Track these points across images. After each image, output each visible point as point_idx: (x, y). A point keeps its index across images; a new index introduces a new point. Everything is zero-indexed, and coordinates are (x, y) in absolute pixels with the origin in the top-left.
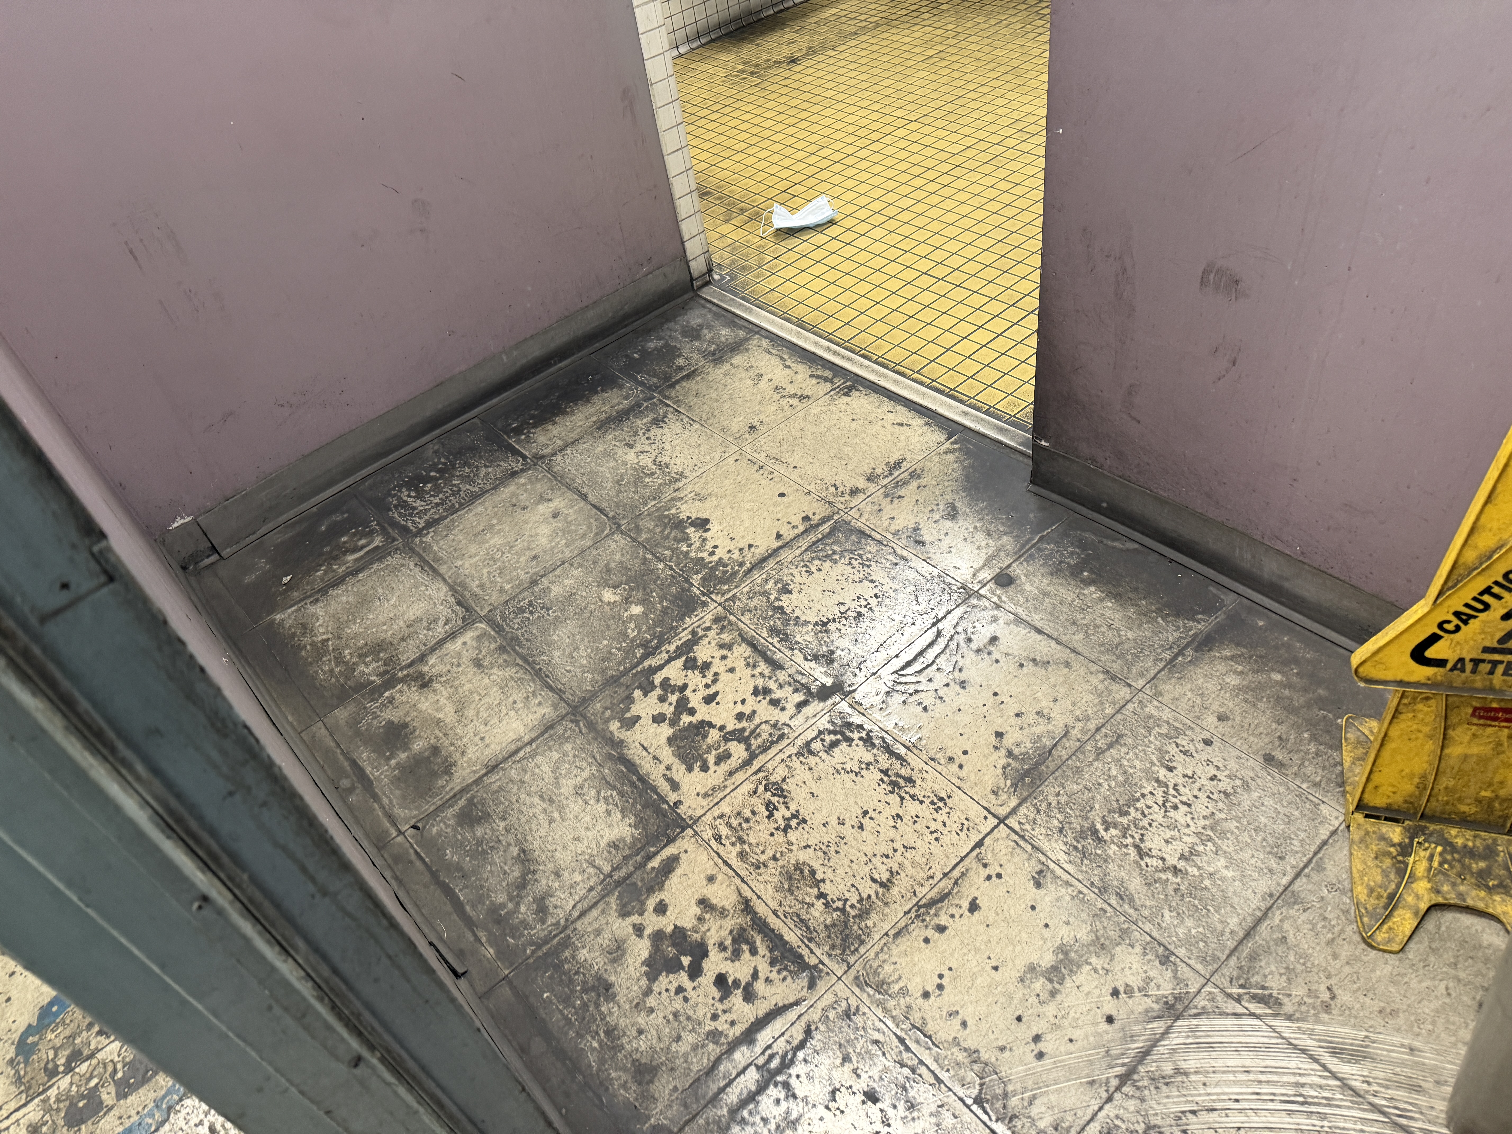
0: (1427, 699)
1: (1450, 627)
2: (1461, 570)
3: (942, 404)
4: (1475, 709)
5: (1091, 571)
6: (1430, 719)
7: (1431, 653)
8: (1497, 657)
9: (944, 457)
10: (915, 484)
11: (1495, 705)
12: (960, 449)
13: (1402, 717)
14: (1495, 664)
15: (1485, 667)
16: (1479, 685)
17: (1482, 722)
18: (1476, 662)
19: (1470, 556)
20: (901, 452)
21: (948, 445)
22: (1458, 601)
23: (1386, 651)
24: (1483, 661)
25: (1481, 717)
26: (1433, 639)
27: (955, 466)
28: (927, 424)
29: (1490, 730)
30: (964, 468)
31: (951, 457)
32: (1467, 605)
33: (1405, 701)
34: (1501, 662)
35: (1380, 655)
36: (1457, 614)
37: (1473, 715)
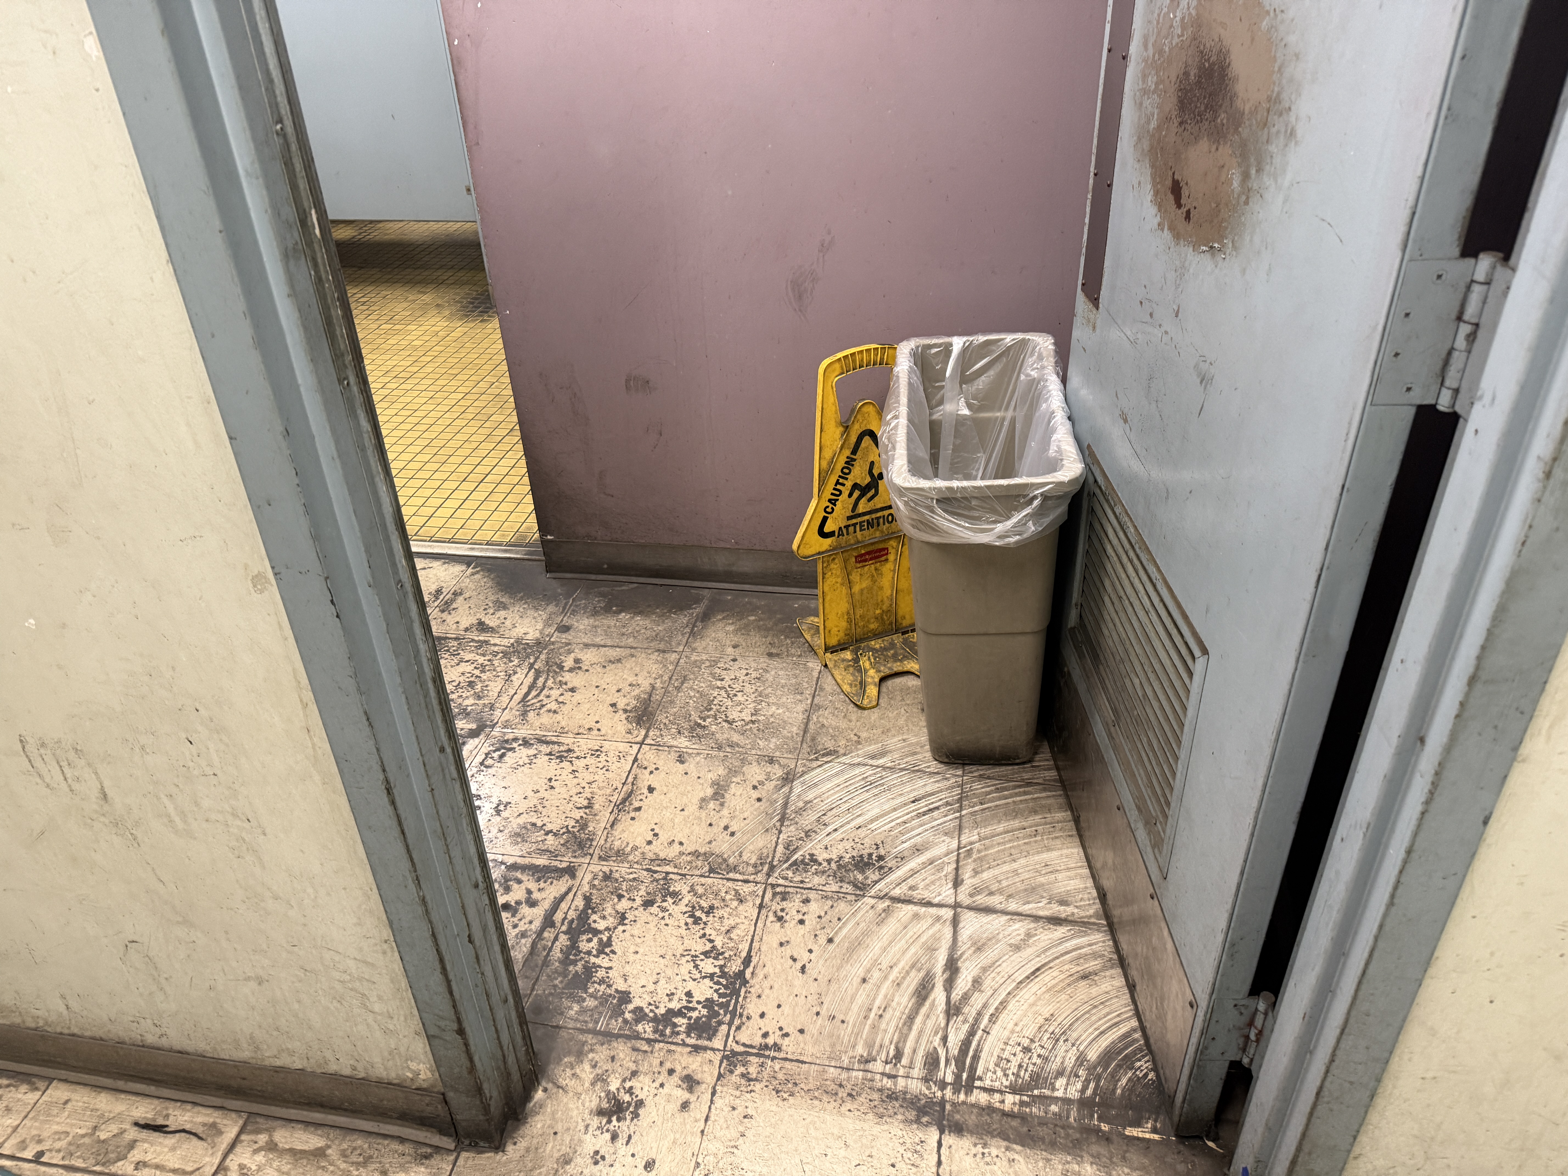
0: (834, 559)
1: (829, 510)
2: (823, 474)
3: (450, 548)
4: (856, 557)
5: (616, 606)
6: (838, 573)
7: (827, 529)
8: (854, 521)
9: (472, 577)
10: (461, 598)
11: (863, 552)
12: (482, 570)
13: (827, 576)
14: (854, 525)
15: (851, 529)
16: (852, 542)
17: (861, 564)
18: (847, 527)
19: (824, 464)
20: (437, 584)
21: (470, 570)
22: (827, 495)
23: (807, 535)
24: (849, 526)
25: (860, 562)
26: (825, 519)
27: (485, 580)
28: (444, 563)
29: (866, 568)
30: (493, 579)
31: (477, 576)
32: (832, 494)
33: (825, 565)
34: (857, 523)
35: (805, 539)
36: (830, 501)
37: (856, 562)
